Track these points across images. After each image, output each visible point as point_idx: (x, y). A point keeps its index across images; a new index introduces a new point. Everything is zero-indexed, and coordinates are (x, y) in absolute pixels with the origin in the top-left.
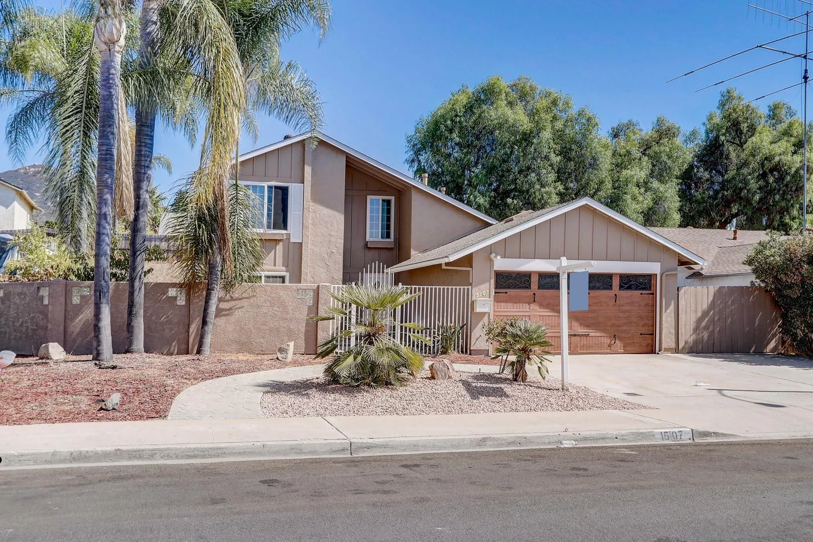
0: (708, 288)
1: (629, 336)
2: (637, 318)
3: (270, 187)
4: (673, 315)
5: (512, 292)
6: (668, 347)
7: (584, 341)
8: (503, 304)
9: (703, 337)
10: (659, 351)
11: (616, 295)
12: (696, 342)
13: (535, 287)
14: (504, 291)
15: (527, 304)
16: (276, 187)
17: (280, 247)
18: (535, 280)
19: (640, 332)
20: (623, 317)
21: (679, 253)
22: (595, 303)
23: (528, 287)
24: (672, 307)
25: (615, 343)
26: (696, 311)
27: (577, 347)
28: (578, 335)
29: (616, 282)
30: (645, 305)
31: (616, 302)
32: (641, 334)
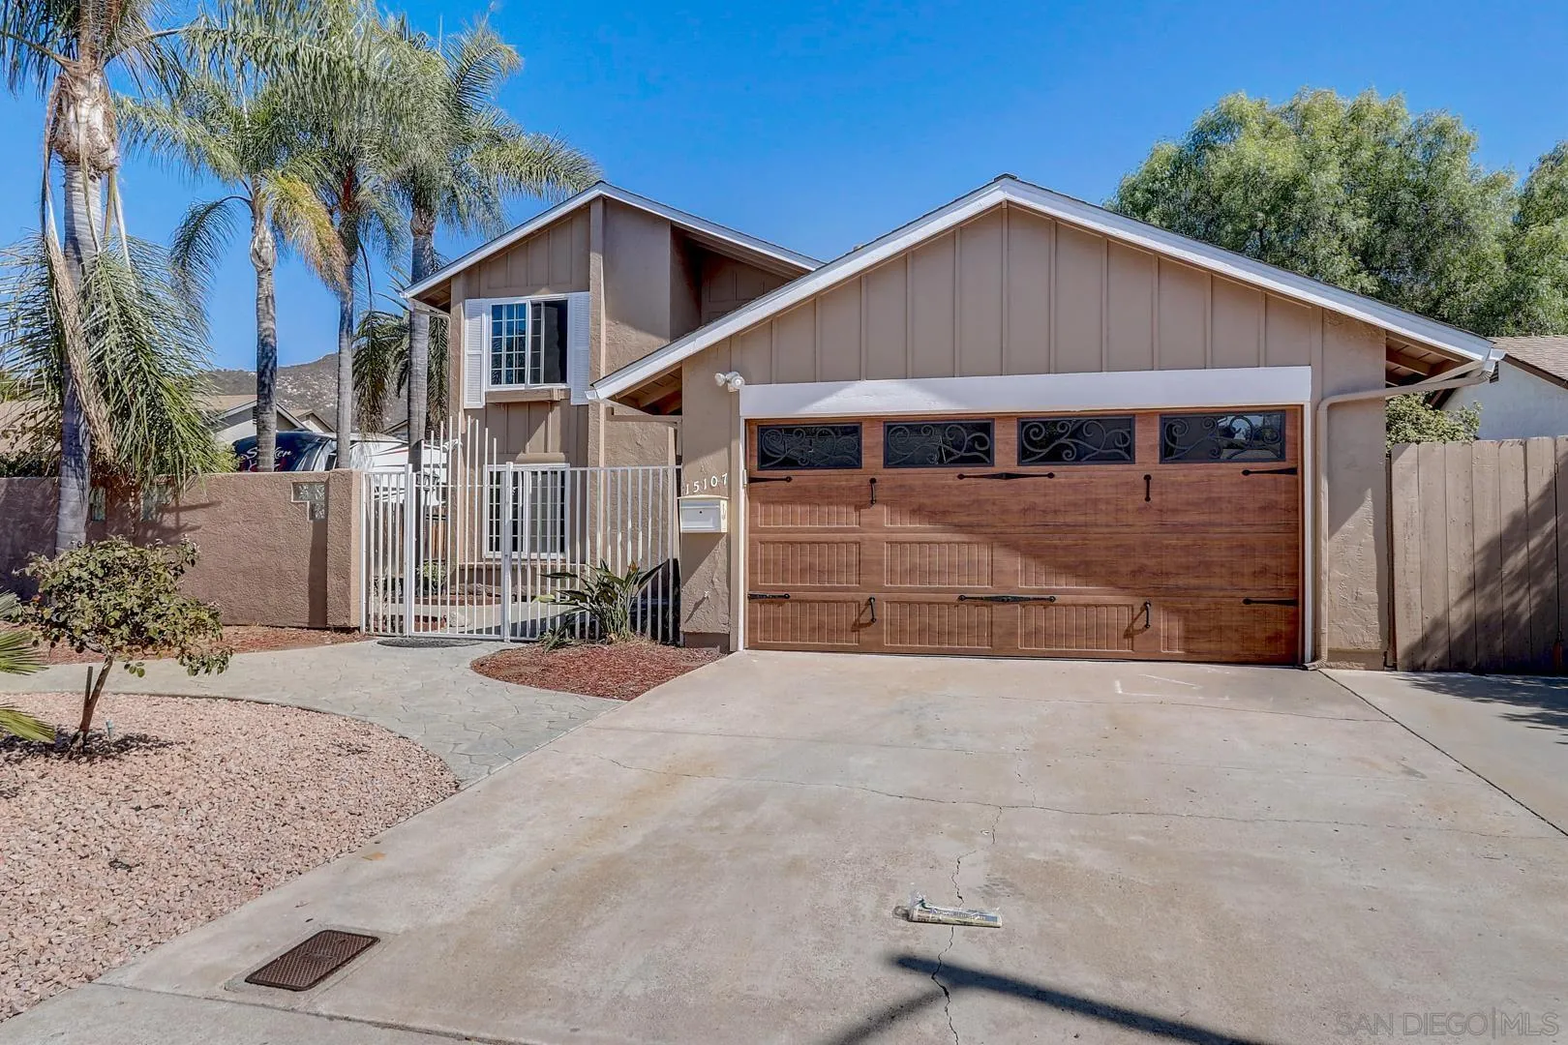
0: (1525, 446)
1: (1201, 606)
2: (1231, 548)
3: (536, 306)
4: (1369, 538)
5: (802, 477)
6: (1352, 648)
7: (1037, 617)
8: (780, 509)
9: (1515, 606)
10: (1313, 660)
11: (1148, 478)
12: (1479, 627)
13: (875, 460)
14: (783, 473)
15: (851, 509)
16: (548, 304)
17: (554, 417)
18: (872, 443)
19: (1246, 594)
20: (1174, 547)
21: (1388, 332)
22: (1075, 505)
23: (855, 463)
24: (1365, 514)
25: (1147, 626)
26: (1471, 526)
27: (1014, 634)
28: (1016, 600)
29: (1147, 439)
30: (1263, 509)
31: (1148, 499)
32: (1247, 601)
